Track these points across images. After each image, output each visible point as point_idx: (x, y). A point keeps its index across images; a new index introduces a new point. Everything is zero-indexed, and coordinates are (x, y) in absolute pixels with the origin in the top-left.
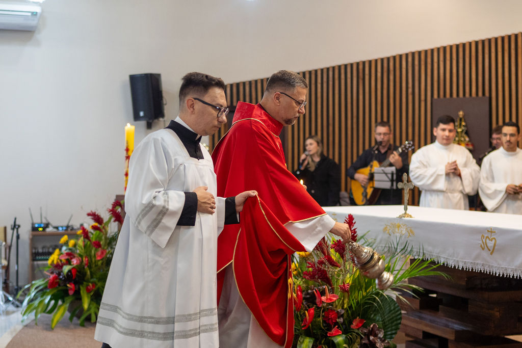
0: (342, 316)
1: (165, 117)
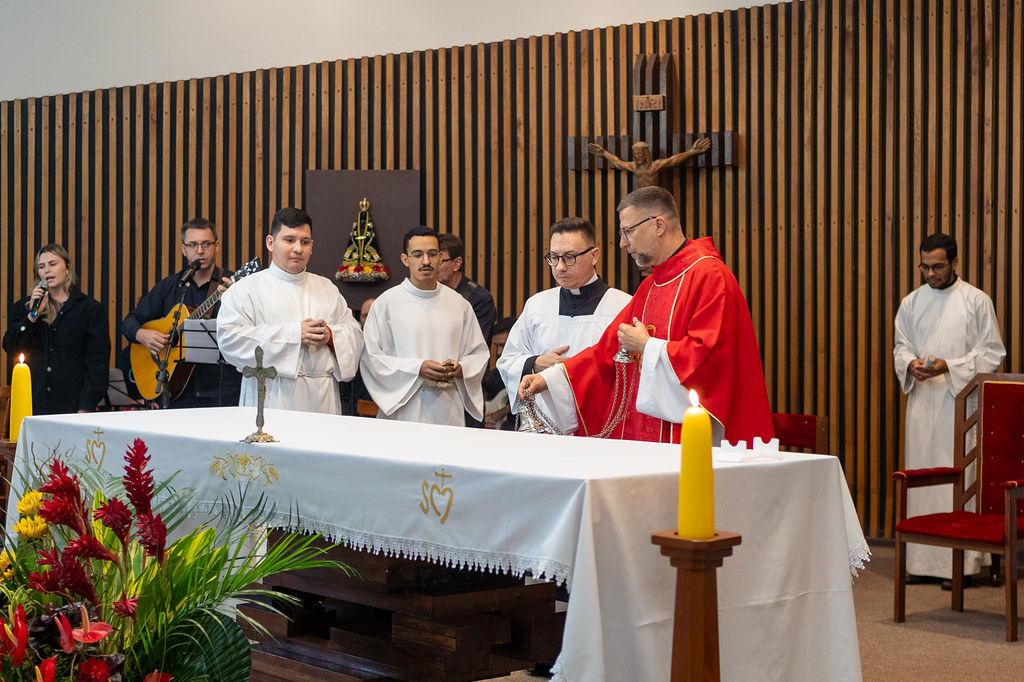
0: (120, 668)
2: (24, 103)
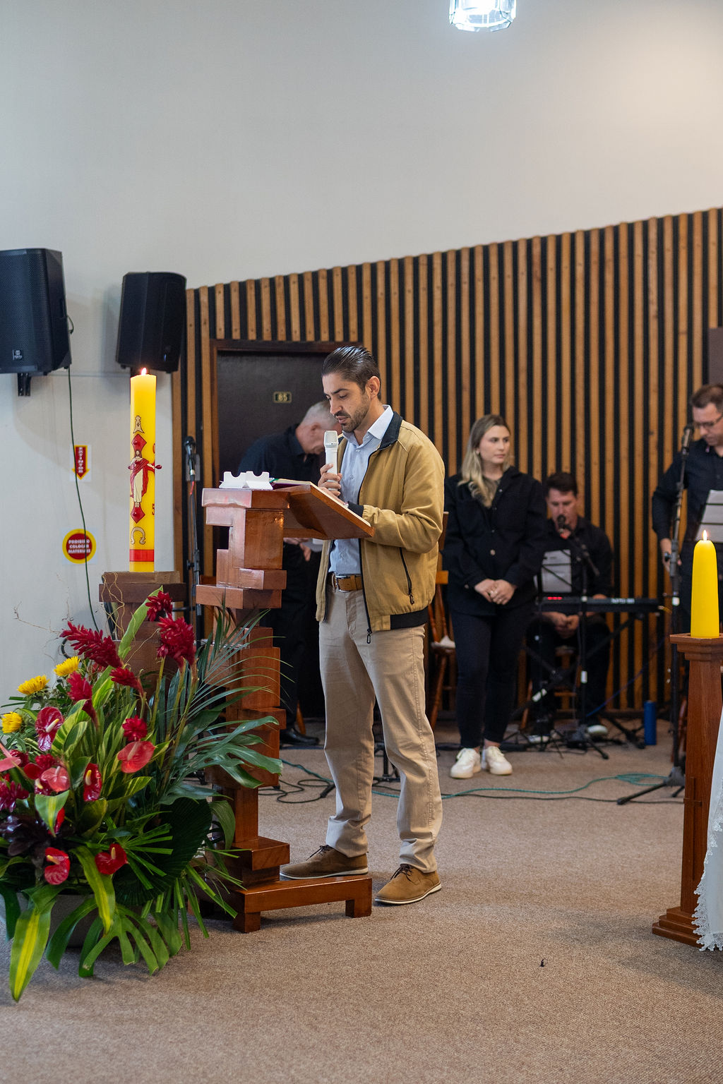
1: (71, 366)
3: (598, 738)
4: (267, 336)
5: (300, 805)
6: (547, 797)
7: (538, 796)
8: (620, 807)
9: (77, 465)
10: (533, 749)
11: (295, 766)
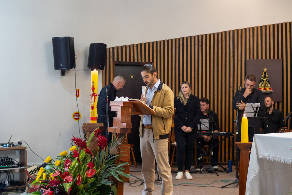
1: (76, 68)
2: (164, 41)
3: (216, 170)
4: (128, 60)
5: (135, 187)
6: (202, 186)
7: (199, 185)
8: (222, 189)
9: (77, 94)
10: (198, 173)
11: (134, 176)
